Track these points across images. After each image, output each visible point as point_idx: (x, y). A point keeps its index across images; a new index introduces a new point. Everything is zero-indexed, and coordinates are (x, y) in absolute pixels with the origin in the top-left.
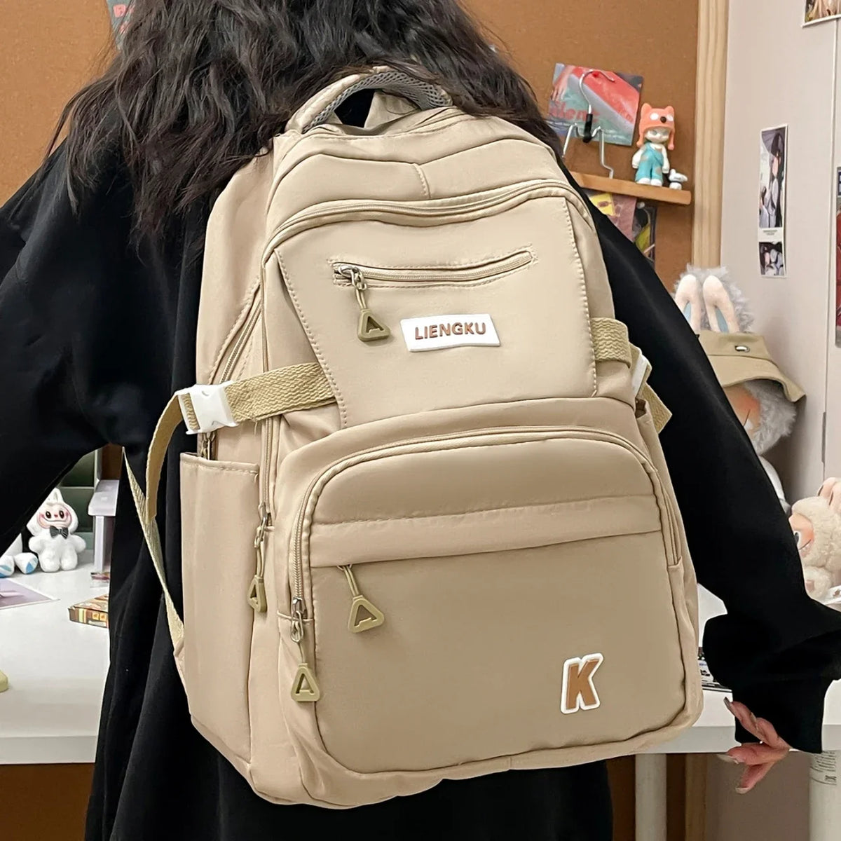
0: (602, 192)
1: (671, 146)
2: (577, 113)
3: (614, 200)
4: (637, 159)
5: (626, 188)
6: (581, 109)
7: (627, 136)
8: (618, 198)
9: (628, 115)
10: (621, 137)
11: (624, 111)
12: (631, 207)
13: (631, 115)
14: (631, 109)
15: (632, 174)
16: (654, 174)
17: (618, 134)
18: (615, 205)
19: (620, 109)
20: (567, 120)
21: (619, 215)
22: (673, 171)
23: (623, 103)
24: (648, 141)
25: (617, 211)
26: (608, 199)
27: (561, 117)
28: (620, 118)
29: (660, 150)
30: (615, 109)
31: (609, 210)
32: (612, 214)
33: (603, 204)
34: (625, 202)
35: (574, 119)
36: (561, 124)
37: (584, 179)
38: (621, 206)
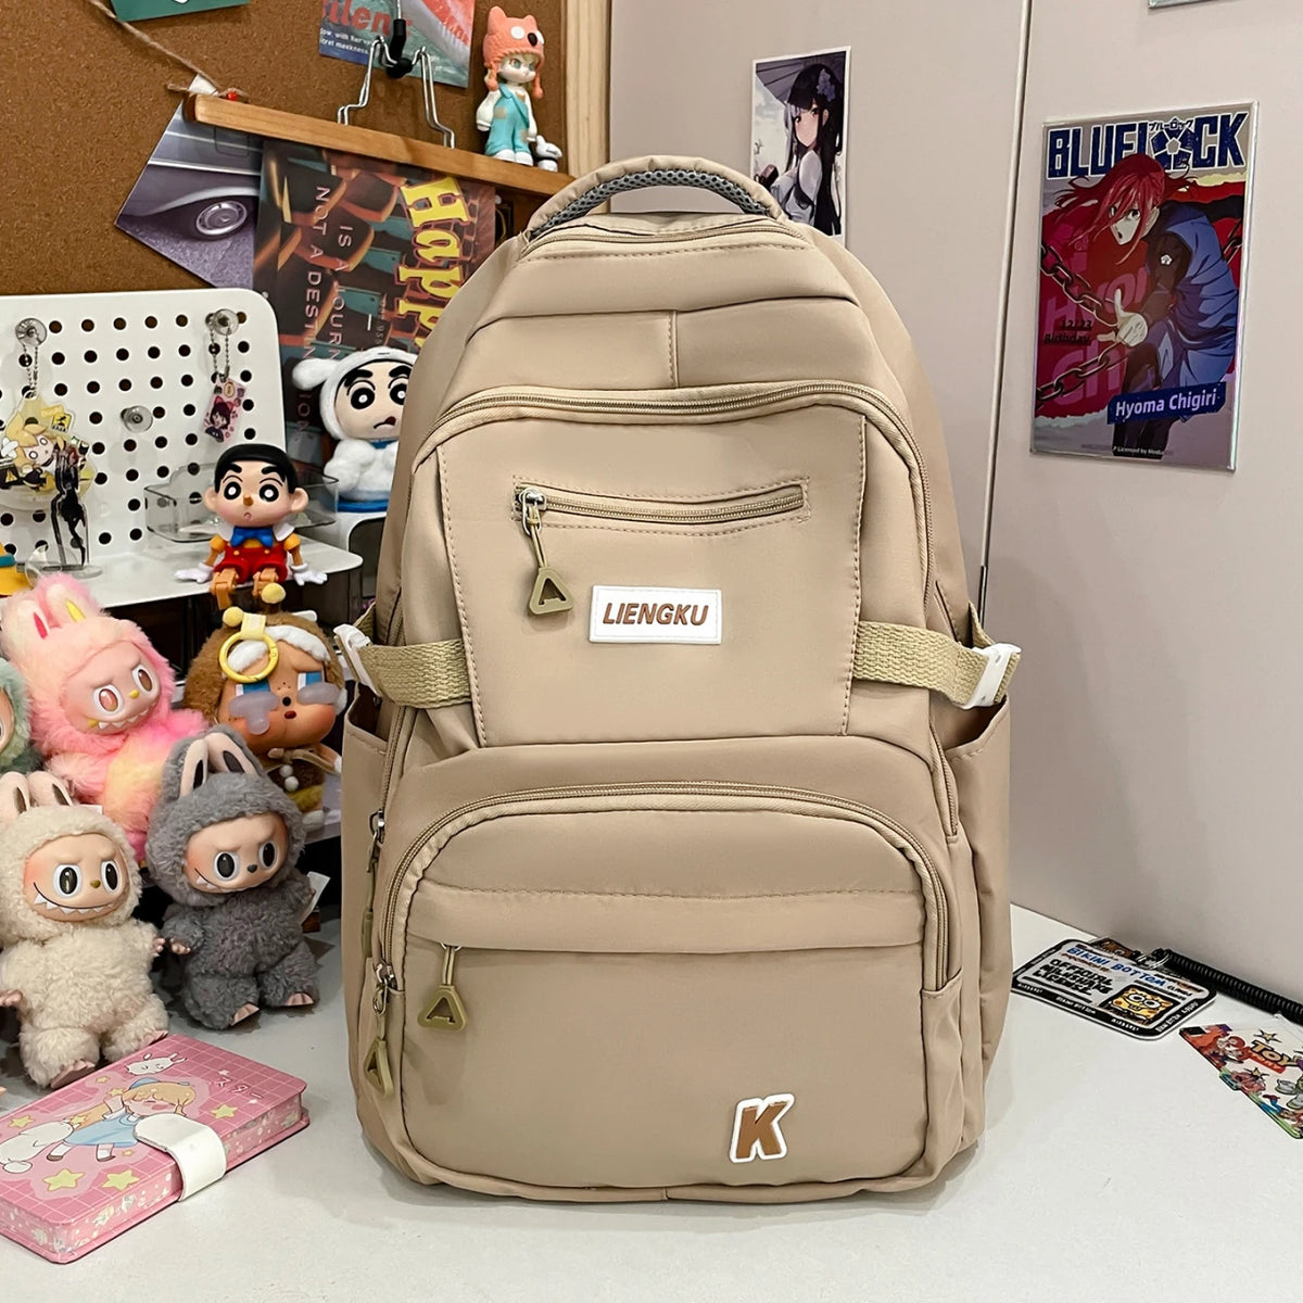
0: (440, 175)
1: (539, 91)
2: (373, 16)
3: (463, 191)
4: (486, 112)
5: (481, 168)
6: (381, 10)
7: (459, 69)
8: (468, 186)
9: (459, 28)
10: (451, 71)
11: (452, 20)
12: (491, 206)
13: (463, 27)
14: (464, 18)
16: (518, 142)
17: (446, 65)
18: (467, 201)
19: (444, 15)
20: (356, 31)
21: (475, 220)
22: (540, 139)
23: (449, 3)
24: (502, 79)
25: (471, 211)
26: (451, 187)
27: (346, 23)
29: (523, 98)
30: (437, 15)
31: (458, 211)
32: (465, 218)
33: (447, 200)
34: (481, 192)
35: (369, 28)
36: (346, 37)
37: (410, 148)
38: (476, 202)
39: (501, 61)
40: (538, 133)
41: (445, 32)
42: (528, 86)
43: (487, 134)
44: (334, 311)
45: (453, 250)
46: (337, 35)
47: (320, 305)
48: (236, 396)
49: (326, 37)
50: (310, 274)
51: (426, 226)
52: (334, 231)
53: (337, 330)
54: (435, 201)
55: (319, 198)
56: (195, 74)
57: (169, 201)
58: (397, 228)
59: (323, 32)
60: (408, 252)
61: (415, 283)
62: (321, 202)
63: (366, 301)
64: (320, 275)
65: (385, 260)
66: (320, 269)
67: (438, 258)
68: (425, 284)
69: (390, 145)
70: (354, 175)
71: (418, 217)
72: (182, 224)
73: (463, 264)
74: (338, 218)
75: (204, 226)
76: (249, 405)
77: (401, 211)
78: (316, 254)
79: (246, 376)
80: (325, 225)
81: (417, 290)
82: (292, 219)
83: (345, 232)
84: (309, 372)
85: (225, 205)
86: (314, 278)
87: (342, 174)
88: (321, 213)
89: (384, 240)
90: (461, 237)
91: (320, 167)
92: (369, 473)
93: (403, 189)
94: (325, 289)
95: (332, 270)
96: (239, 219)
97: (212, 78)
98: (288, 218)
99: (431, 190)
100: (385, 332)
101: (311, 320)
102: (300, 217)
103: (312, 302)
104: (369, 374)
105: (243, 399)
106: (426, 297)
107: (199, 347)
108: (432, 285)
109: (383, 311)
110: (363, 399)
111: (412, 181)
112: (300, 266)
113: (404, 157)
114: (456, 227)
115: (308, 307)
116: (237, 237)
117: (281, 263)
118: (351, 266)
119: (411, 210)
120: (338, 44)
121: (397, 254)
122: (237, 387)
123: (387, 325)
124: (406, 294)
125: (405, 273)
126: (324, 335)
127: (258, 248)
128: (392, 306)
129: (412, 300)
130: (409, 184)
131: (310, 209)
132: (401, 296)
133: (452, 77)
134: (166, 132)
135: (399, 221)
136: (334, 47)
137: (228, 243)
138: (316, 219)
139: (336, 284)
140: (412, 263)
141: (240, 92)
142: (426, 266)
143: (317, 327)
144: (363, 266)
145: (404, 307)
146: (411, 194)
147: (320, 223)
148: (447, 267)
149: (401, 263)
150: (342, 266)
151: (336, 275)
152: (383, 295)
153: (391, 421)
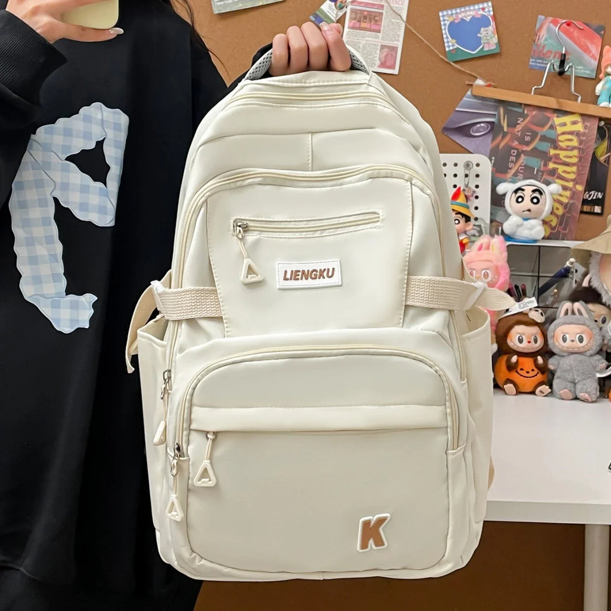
0: (572, 113)
2: (554, 53)
3: (583, 119)
4: (599, 87)
5: (591, 110)
6: (556, 51)
7: (592, 71)
8: (586, 118)
9: (593, 55)
10: (588, 72)
11: (590, 52)
12: (594, 125)
13: (595, 55)
14: (595, 50)
15: (595, 99)
17: (586, 70)
18: (584, 123)
19: (587, 50)
20: (546, 59)
21: (587, 131)
23: (589, 46)
24: (608, 74)
25: (585, 127)
26: (577, 118)
27: (542, 56)
28: (586, 57)
30: (583, 50)
31: (579, 127)
32: (582, 130)
33: (574, 123)
34: (591, 121)
35: (551, 57)
36: (541, 61)
37: (558, 103)
38: (588, 124)
39: (606, 67)
43: (599, 96)
44: (520, 166)
45: (575, 143)
46: (538, 61)
47: (515, 163)
48: (471, 193)
49: (533, 62)
50: (512, 151)
51: (563, 133)
52: (523, 135)
53: (521, 173)
54: (568, 124)
55: (519, 122)
56: (476, 78)
57: (461, 122)
58: (551, 134)
59: (531, 60)
60: (554, 144)
61: (557, 156)
62: (519, 124)
63: (536, 163)
64: (516, 152)
65: (544, 146)
66: (517, 149)
67: (568, 146)
68: (561, 157)
69: (552, 102)
70: (534, 113)
71: (560, 130)
72: (464, 131)
73: (579, 149)
74: (526, 129)
75: (473, 132)
76: (477, 197)
77: (552, 127)
78: (516, 143)
79: (477, 187)
80: (520, 132)
81: (558, 159)
82: (507, 129)
83: (528, 135)
84: (501, 189)
85: (482, 125)
86: (514, 153)
87: (529, 113)
88: (519, 128)
89: (544, 139)
90: (579, 138)
91: (520, 110)
92: (520, 229)
93: (555, 119)
94: (518, 157)
95: (522, 150)
96: (487, 130)
97: (483, 78)
98: (505, 129)
99: (567, 119)
100: (542, 176)
101: (510, 169)
102: (510, 128)
103: (512, 162)
104: (523, 190)
105: (474, 195)
106: (561, 162)
107: (461, 174)
108: (565, 157)
109: (542, 167)
110: (520, 200)
111: (560, 115)
112: (509, 148)
113: (555, 106)
114: (578, 134)
115: (510, 164)
116: (484, 136)
117: (501, 146)
118: (529, 148)
119: (557, 127)
120: (538, 64)
121: (549, 144)
122: (472, 190)
123: (543, 172)
124: (552, 160)
125: (552, 152)
126: (515, 175)
127: (493, 140)
128: (545, 165)
129: (555, 163)
130: (558, 117)
131: (515, 126)
132: (550, 161)
133: (588, 74)
134: (464, 99)
135: (552, 132)
136: (536, 66)
137: (481, 138)
138: (516, 130)
139: (522, 155)
140: (556, 148)
141: (492, 84)
142: (562, 149)
143: (513, 171)
144: (535, 149)
145: (551, 165)
146: (557, 120)
147: (518, 132)
148: (571, 150)
149: (551, 147)
150: (526, 148)
151: (523, 152)
152: (542, 161)
153: (529, 210)
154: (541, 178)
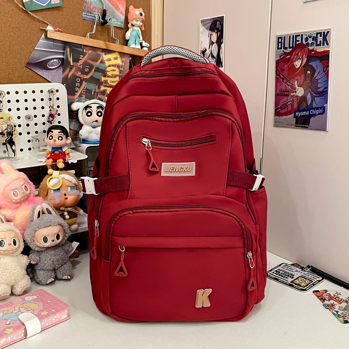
0: (114, 52)
1: (143, 29)
2: (97, 9)
3: (120, 56)
4: (128, 35)
5: (126, 49)
6: (100, 7)
7: (121, 23)
8: (122, 55)
9: (121, 11)
11: (119, 9)
12: (128, 60)
13: (123, 11)
14: (123, 9)
17: (118, 22)
18: (121, 59)
19: (117, 8)
20: (92, 13)
21: (123, 64)
22: (143, 42)
23: (119, 5)
24: (133, 25)
25: (122, 62)
26: (117, 55)
27: (90, 10)
29: (139, 30)
30: (115, 8)
31: (119, 62)
32: (121, 63)
33: (116, 59)
34: (125, 57)
35: (96, 12)
36: (90, 14)
37: (106, 44)
38: (124, 59)
39: (133, 20)
40: (143, 40)
41: (117, 12)
42: (140, 27)
43: (128, 40)
44: (83, 89)
45: (117, 72)
46: (87, 14)
47: (79, 88)
48: (55, 112)
49: (84, 14)
50: (77, 79)
51: (109, 66)
52: (84, 68)
53: (84, 94)
54: (112, 59)
55: (80, 58)
56: (48, 25)
57: (39, 59)
58: (101, 66)
59: (83, 13)
60: (104, 73)
61: (106, 82)
62: (81, 59)
63: (92, 87)
64: (80, 79)
65: (98, 75)
66: (80, 78)
67: (112, 75)
68: (109, 82)
69: (100, 44)
70: (90, 52)
71: (107, 63)
72: (43, 65)
73: (119, 76)
74: (85, 63)
75: (49, 66)
76: (59, 115)
77: (102, 62)
78: (79, 74)
79: (58, 107)
80: (82, 65)
81: (106, 84)
82: (73, 64)
83: (87, 68)
84: (75, 106)
85: (55, 60)
86: (78, 80)
87: (87, 52)
88: (81, 62)
89: (98, 70)
90: (119, 69)
91: (81, 50)
92: (91, 134)
93: (104, 56)
94: (81, 83)
95: (83, 78)
96: (58, 64)
97: (53, 25)
98: (72, 64)
99: (111, 56)
100: (97, 95)
101: (77, 92)
102: (74, 63)
103: (77, 87)
104: (91, 107)
105: (57, 113)
106: (109, 85)
107: (46, 99)
108: (111, 82)
109: (97, 89)
110: (89, 114)
112: (74, 77)
113: (104, 47)
114: (118, 66)
115: (76, 88)
116: (58, 69)
117: (70, 75)
118: (88, 77)
119: (105, 62)
120: (88, 16)
121: (101, 74)
122: (56, 110)
123: (98, 93)
124: (103, 85)
125: (103, 79)
126: (80, 96)
127: (64, 71)
128: (99, 88)
129: (105, 86)
130: (105, 54)
131: (78, 62)
132: (102, 85)
133: (119, 25)
134: (40, 40)
135: (102, 64)
136: (87, 17)
137: (55, 70)
138: (79, 64)
139: (84, 82)
140: (105, 76)
141: (60, 30)
142: (109, 77)
143: (78, 94)
144: (92, 77)
145: (103, 88)
146: (105, 57)
147: (80, 65)
148: (115, 77)
149: (102, 76)
150: (86, 77)
151: (84, 79)
152: (97, 85)
153: (97, 121)
154: (97, 97)
